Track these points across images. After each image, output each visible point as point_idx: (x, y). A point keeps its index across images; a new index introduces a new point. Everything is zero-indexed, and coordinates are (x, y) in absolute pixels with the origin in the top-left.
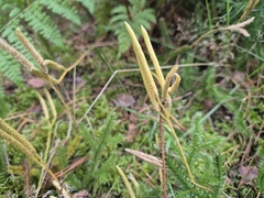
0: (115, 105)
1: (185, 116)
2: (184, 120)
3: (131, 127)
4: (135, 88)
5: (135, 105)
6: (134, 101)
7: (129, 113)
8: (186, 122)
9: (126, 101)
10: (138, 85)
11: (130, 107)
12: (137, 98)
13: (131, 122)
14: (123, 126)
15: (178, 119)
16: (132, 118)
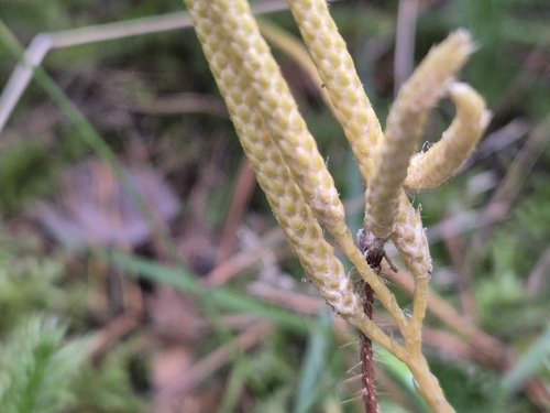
0: (50, 245)
1: (487, 268)
2: (487, 292)
3: (170, 370)
4: (168, 122)
5: (179, 226)
6: (167, 205)
7: (146, 286)
8: (501, 308)
9: (120, 206)
10: (186, 104)
11: (145, 251)
12: (184, 182)
13: (169, 341)
14: (115, 371)
15: (449, 292)
16: (168, 314)
